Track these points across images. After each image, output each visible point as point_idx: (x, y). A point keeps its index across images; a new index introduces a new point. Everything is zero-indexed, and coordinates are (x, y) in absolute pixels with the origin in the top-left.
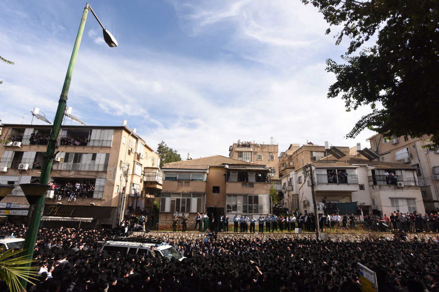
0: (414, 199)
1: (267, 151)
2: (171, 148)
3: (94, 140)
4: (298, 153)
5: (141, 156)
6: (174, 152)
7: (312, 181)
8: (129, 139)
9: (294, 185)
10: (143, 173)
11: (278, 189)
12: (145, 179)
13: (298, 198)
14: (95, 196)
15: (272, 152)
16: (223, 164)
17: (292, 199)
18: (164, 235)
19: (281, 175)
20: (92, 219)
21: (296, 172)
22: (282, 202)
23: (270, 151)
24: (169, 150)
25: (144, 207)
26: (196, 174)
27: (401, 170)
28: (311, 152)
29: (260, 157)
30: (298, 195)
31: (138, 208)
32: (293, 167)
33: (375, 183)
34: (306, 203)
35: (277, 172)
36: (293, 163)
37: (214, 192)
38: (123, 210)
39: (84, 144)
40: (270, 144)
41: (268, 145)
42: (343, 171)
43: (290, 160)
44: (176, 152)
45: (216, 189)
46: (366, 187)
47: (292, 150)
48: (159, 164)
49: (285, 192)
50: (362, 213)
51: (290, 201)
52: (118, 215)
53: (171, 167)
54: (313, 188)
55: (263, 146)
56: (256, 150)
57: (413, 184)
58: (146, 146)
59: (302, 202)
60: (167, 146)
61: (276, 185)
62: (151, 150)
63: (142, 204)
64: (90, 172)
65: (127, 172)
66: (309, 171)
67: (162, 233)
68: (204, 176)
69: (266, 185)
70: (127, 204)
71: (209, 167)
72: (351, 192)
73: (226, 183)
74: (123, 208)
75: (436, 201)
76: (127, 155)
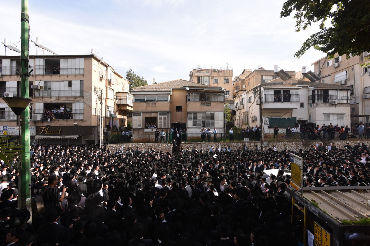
0: (344, 114)
1: (223, 75)
2: (138, 75)
4: (250, 77)
5: (112, 82)
6: (141, 79)
8: (99, 67)
9: (245, 104)
10: (115, 97)
11: (231, 108)
12: (118, 102)
13: (248, 115)
15: (227, 77)
16: (184, 87)
17: (242, 116)
19: (234, 97)
20: (77, 136)
21: (247, 93)
22: (234, 119)
23: (225, 76)
24: (136, 77)
26: (161, 95)
27: (337, 90)
28: (262, 76)
29: (216, 81)
30: (248, 112)
31: (114, 126)
32: (245, 89)
33: (313, 102)
34: (254, 119)
35: (231, 95)
36: (245, 86)
37: (177, 110)
38: (101, 128)
40: (226, 69)
41: (224, 70)
43: (242, 84)
44: (143, 78)
45: (179, 108)
46: (306, 105)
47: (244, 74)
48: (128, 89)
49: (238, 111)
51: (241, 117)
52: (98, 132)
53: (139, 90)
55: (219, 71)
56: (214, 74)
57: (345, 102)
58: (115, 73)
59: (251, 118)
60: (134, 74)
61: (230, 104)
62: (121, 77)
63: (118, 124)
64: (69, 97)
65: (101, 97)
66: (259, 90)
67: (136, 145)
68: (168, 97)
69: (221, 104)
70: (105, 123)
71: (172, 89)
72: (292, 109)
73: (187, 103)
74: (101, 126)
75: (361, 116)
76: (99, 82)
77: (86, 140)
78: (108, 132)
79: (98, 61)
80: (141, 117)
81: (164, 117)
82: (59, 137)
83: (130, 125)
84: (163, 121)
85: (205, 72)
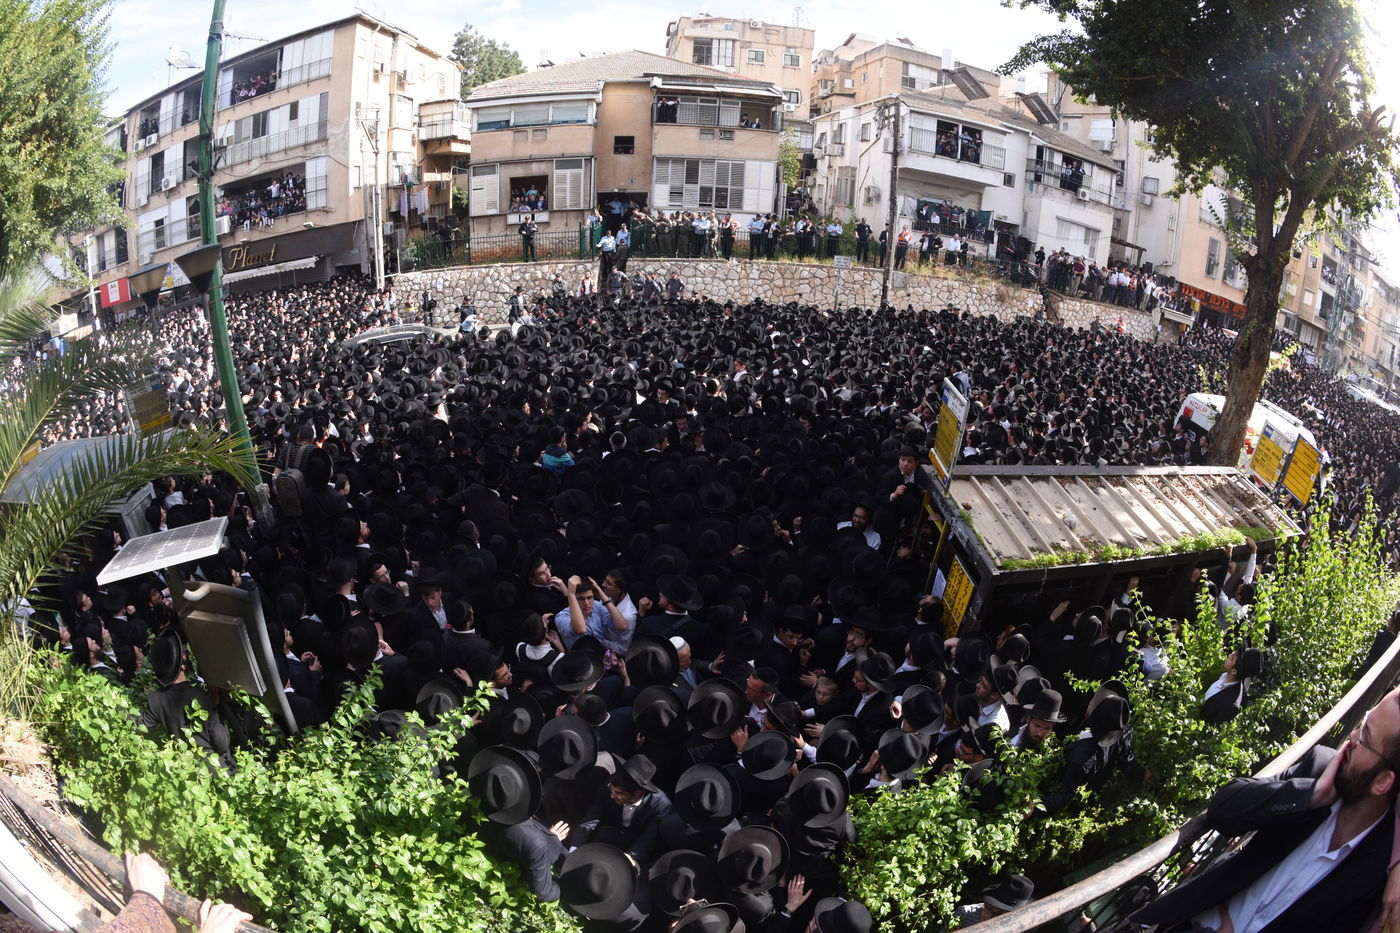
0: (1098, 231)
1: (781, 41)
3: (290, 71)
4: (869, 60)
5: (408, 78)
7: (896, 144)
8: (374, 43)
9: (848, 143)
10: (417, 120)
11: (803, 146)
12: (424, 135)
13: (854, 177)
14: (311, 205)
15: (794, 48)
16: (646, 75)
17: (837, 177)
18: (487, 275)
19: (815, 111)
20: (314, 259)
21: (857, 111)
22: (810, 183)
23: (789, 44)
24: (486, 43)
25: (427, 206)
26: (564, 105)
27: (1092, 163)
28: (906, 64)
29: (759, 57)
30: (854, 169)
31: (413, 212)
32: (851, 92)
33: (1038, 179)
34: (872, 194)
35: (806, 103)
36: (853, 82)
37: (617, 151)
39: (268, 88)
41: (786, 27)
42: (974, 132)
43: (844, 74)
45: (624, 145)
46: (1019, 181)
47: (852, 48)
48: (458, 88)
49: (823, 158)
50: (996, 238)
51: (833, 181)
52: (369, 239)
53: (492, 94)
54: (895, 163)
55: (768, 29)
56: (749, 36)
57: (1105, 200)
58: (420, 48)
59: (863, 191)
60: (479, 36)
61: (798, 134)
62: (434, 56)
63: (422, 201)
64: (292, 149)
65: (376, 129)
66: (894, 116)
67: (483, 270)
68: (590, 108)
69: (769, 138)
70: (386, 207)
71: (602, 84)
72: (982, 186)
73: (652, 126)
74: (377, 221)
75: (1129, 245)
76: (373, 84)
77: (338, 268)
78: (395, 234)
79: (372, 26)
80: (495, 178)
81: (572, 175)
82: (270, 270)
83: (461, 199)
84: (568, 186)
85: (721, 26)
